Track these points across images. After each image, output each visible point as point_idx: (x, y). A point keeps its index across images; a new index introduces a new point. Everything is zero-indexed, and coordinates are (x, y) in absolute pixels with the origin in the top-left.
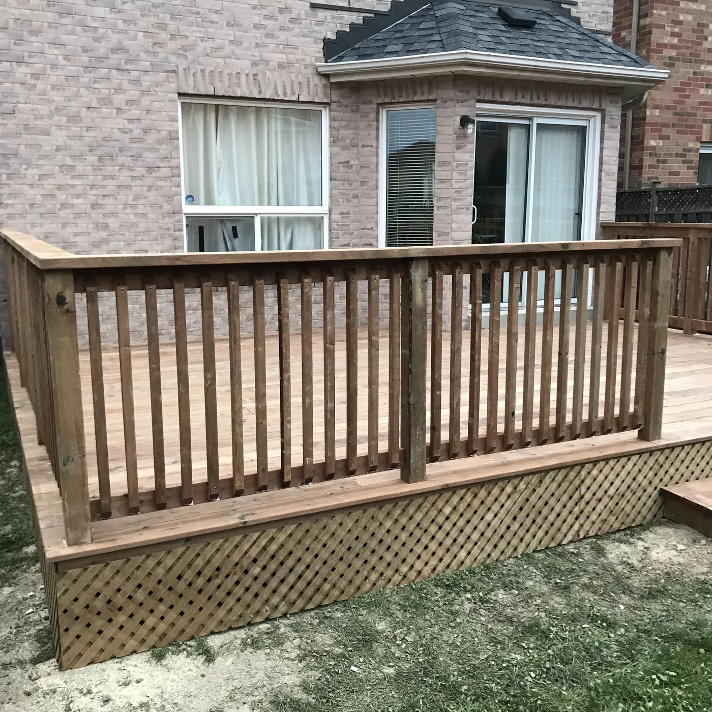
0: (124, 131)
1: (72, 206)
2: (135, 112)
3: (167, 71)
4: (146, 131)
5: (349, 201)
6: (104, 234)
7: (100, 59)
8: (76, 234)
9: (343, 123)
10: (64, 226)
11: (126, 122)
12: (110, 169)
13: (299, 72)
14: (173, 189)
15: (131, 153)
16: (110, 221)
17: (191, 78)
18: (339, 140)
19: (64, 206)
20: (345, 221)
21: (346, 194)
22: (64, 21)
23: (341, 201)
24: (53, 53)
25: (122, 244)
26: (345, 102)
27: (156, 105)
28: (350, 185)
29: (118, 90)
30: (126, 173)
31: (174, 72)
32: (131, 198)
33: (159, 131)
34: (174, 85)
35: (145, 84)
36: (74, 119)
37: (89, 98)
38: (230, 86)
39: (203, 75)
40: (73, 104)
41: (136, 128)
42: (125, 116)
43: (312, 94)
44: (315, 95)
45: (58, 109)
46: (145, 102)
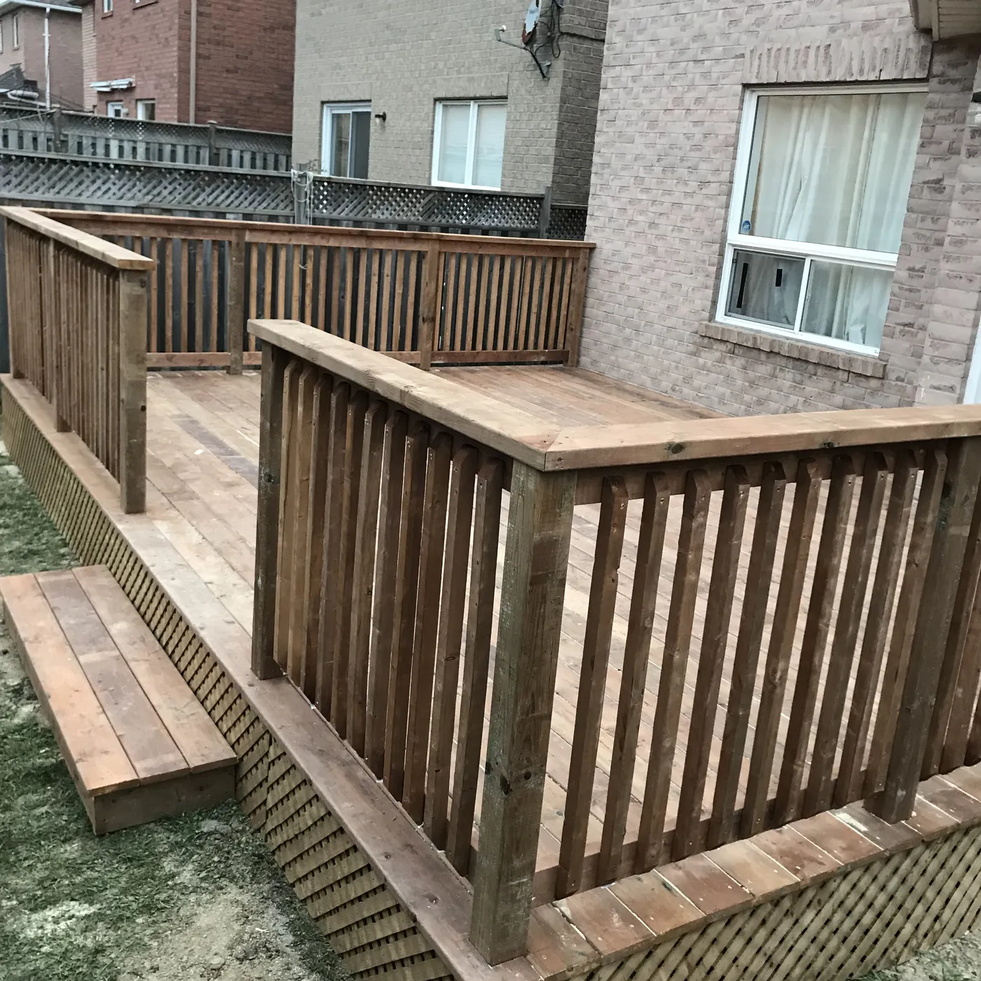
0: (688, 137)
1: (637, 222)
2: (700, 113)
3: (737, 57)
4: (706, 136)
5: (927, 249)
6: (652, 258)
7: (682, 51)
8: (634, 256)
9: (944, 112)
10: (626, 244)
11: (691, 124)
12: (670, 183)
13: (891, 33)
14: (717, 210)
15: (689, 164)
16: (659, 243)
17: (756, 62)
18: (930, 143)
19: (631, 222)
20: (915, 283)
21: (924, 236)
22: (663, 13)
23: (914, 247)
24: (651, 49)
25: (664, 272)
26: (953, 73)
27: (720, 101)
28: (934, 221)
29: (692, 86)
30: (682, 188)
31: (743, 56)
32: (679, 219)
33: (717, 136)
34: (739, 74)
35: (714, 76)
36: (653, 123)
37: (667, 98)
38: (795, 68)
39: (769, 56)
40: (655, 106)
41: (698, 132)
42: (691, 118)
43: (900, 67)
44: (905, 67)
45: (643, 114)
46: (710, 100)
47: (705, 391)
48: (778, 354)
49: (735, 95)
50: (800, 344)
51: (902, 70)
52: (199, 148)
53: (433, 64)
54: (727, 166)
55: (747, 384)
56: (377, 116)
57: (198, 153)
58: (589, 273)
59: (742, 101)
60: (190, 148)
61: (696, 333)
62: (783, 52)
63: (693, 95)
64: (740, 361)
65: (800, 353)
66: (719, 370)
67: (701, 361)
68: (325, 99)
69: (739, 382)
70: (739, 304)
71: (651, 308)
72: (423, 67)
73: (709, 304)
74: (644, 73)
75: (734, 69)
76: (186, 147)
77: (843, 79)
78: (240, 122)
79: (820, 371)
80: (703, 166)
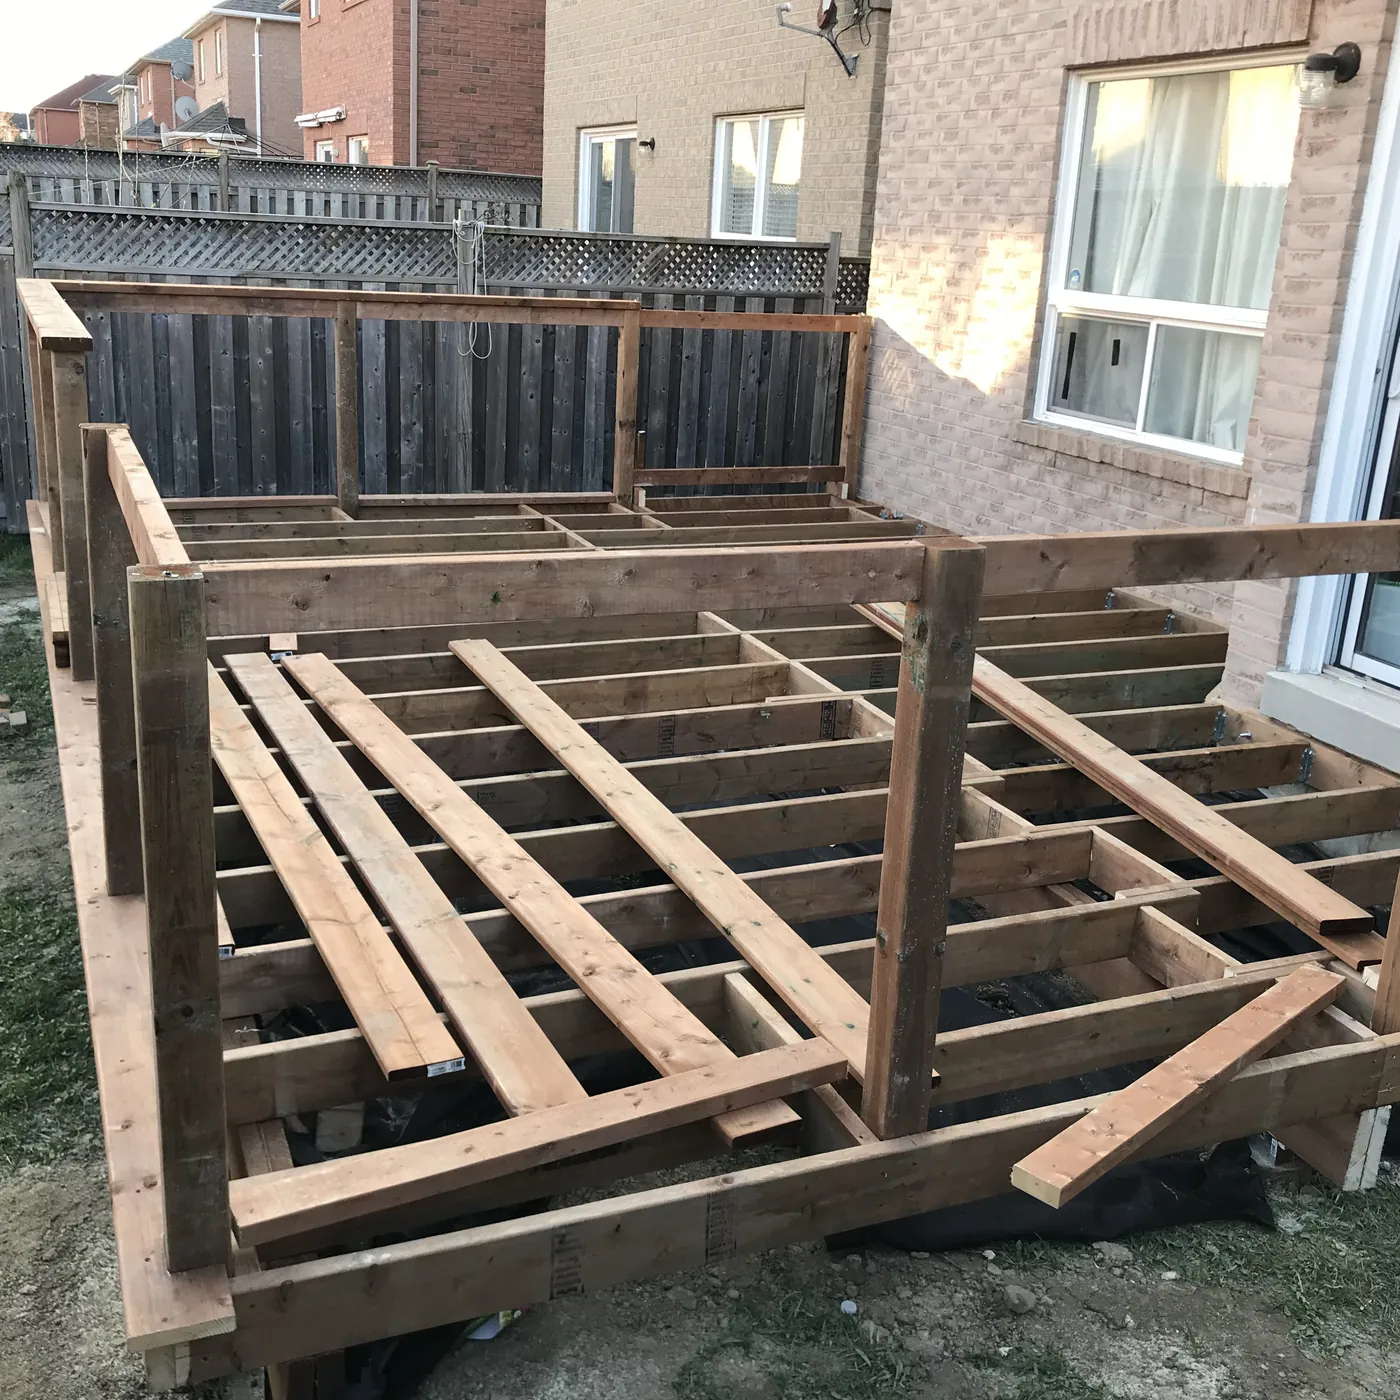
0: (995, 149)
1: (932, 278)
2: (1011, 113)
3: (1057, 26)
4: (1018, 148)
7: (988, 22)
8: (928, 327)
11: (1000, 131)
12: (973, 219)
14: (1033, 255)
15: (997, 189)
16: (960, 307)
17: (1081, 32)
19: (925, 278)
24: (948, 23)
25: (966, 349)
27: (1036, 94)
29: (999, 76)
30: (988, 225)
31: (1064, 24)
33: (1032, 146)
34: (1060, 52)
35: (1028, 56)
36: (952, 134)
37: (970, 93)
38: (1131, 38)
39: (1098, 22)
40: (955, 107)
41: (1005, 140)
42: (999, 121)
43: (1270, 25)
44: (1278, 24)
45: (939, 118)
46: (1024, 92)
47: (1020, 523)
48: (1111, 465)
49: (1053, 84)
50: (1138, 450)
51: (1273, 31)
52: (415, 199)
53: (712, 64)
54: (1046, 190)
55: (1071, 511)
56: (644, 144)
57: (414, 206)
58: (873, 352)
59: (1065, 92)
60: (403, 199)
61: (1006, 437)
62: (1116, 15)
63: (1001, 87)
64: (1063, 478)
65: (1139, 464)
66: (1036, 490)
67: (1013, 478)
68: (581, 124)
69: (1062, 509)
70: (1066, 394)
71: (950, 402)
72: (700, 70)
73: (1023, 394)
74: (940, 59)
75: (1054, 45)
76: (398, 198)
77: (1193, 50)
78: (479, 162)
79: (1167, 489)
80: (1015, 191)
